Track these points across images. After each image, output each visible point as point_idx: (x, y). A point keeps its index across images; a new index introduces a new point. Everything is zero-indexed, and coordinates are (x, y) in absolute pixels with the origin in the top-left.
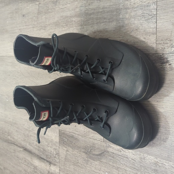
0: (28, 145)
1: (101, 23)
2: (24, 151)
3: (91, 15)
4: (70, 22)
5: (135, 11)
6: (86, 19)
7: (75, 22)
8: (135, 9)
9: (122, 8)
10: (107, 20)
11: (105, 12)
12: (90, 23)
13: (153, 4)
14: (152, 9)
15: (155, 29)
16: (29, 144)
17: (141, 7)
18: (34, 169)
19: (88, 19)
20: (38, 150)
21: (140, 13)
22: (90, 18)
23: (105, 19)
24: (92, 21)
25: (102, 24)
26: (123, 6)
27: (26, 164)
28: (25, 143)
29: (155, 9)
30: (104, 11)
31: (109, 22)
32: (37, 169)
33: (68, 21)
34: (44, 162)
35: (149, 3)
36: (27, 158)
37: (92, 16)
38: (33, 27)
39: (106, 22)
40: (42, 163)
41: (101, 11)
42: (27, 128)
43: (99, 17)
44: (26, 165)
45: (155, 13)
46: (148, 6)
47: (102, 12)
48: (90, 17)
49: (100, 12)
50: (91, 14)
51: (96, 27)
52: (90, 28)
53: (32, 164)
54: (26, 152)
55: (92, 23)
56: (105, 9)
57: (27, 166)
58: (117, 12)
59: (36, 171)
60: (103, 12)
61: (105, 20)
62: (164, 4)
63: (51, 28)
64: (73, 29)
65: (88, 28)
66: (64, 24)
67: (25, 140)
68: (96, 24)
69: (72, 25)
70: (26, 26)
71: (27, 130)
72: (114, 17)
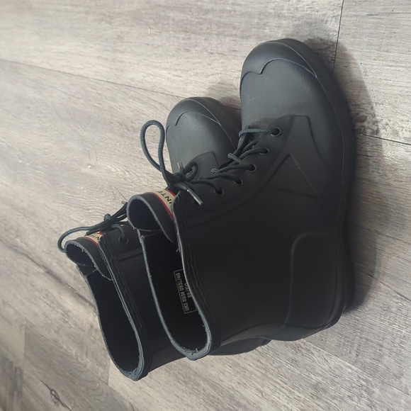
0: (55, 264)
1: (226, 36)
2: (47, 275)
3: (207, 14)
4: (164, 19)
6: (196, 20)
7: (173, 20)
9: (270, 13)
10: (239, 33)
11: (237, 13)
12: (204, 31)
13: (334, 19)
14: (330, 30)
16: (57, 263)
18: (63, 315)
19: (200, 20)
20: (75, 279)
22: (205, 19)
23: (234, 28)
24: (209, 26)
25: (228, 38)
26: (274, 9)
27: (49, 302)
28: (49, 260)
29: (336, 31)
30: (235, 11)
31: (242, 37)
32: (68, 317)
33: (160, 16)
34: (84, 305)
35: (324, 15)
36: (51, 290)
37: (209, 16)
38: (87, 13)
39: (236, 35)
40: (80, 306)
41: (228, 8)
42: (57, 228)
43: (223, 20)
44: (47, 304)
47: (230, 11)
48: (204, 17)
49: (227, 11)
50: (207, 12)
51: (215, 43)
52: (203, 41)
53: (60, 306)
54: (50, 277)
55: (208, 31)
56: (238, 8)
57: (50, 306)
58: (260, 20)
59: (67, 320)
60: (233, 12)
61: (234, 32)
62: (355, 25)
63: (124, 24)
64: (168, 35)
65: (198, 41)
66: (151, 21)
67: (50, 251)
68: (215, 36)
69: (167, 26)
70: (72, 5)
71: (56, 233)
72: (254, 30)
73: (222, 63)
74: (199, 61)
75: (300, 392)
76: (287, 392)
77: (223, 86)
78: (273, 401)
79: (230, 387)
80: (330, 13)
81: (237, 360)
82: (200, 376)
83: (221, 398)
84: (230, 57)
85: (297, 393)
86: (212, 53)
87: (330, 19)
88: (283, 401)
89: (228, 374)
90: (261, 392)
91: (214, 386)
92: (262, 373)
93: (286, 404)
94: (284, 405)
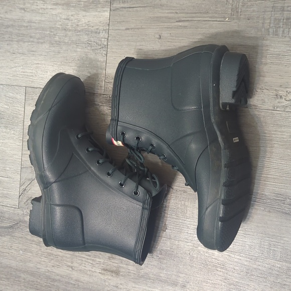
1: (24, 42)
3: (8, 28)
5: (78, 35)
8: (78, 33)
9: (58, 28)
10: (35, 40)
11: (33, 27)
12: (6, 39)
13: (104, 32)
14: (102, 38)
15: (105, 64)
17: (87, 32)
19: (2, 32)
21: (85, 40)
23: (31, 37)
24: (10, 36)
25: (26, 44)
26: (61, 25)
29: (106, 38)
30: (31, 26)
31: (38, 43)
35: (97, 29)
37: (10, 29)
39: (33, 42)
41: (25, 24)
43: (21, 32)
45: (105, 43)
46: (96, 32)
47: (27, 26)
48: (6, 30)
49: (24, 26)
51: (16, 46)
52: (6, 46)
55: (10, 39)
56: (33, 24)
58: (51, 32)
60: (29, 27)
62: (118, 35)
65: (2, 45)
68: (16, 42)
72: (46, 38)
73: (23, 59)
74: (3, 58)
75: (100, 258)
76: (91, 262)
77: (24, 74)
78: (80, 270)
79: (46, 271)
80: (101, 28)
81: (50, 251)
82: (20, 271)
83: (39, 281)
84: (29, 55)
85: (98, 260)
86: (14, 53)
87: (101, 31)
88: (89, 267)
89: (43, 263)
90: (72, 267)
91: (32, 274)
92: (71, 254)
93: (91, 269)
94: (90, 270)
